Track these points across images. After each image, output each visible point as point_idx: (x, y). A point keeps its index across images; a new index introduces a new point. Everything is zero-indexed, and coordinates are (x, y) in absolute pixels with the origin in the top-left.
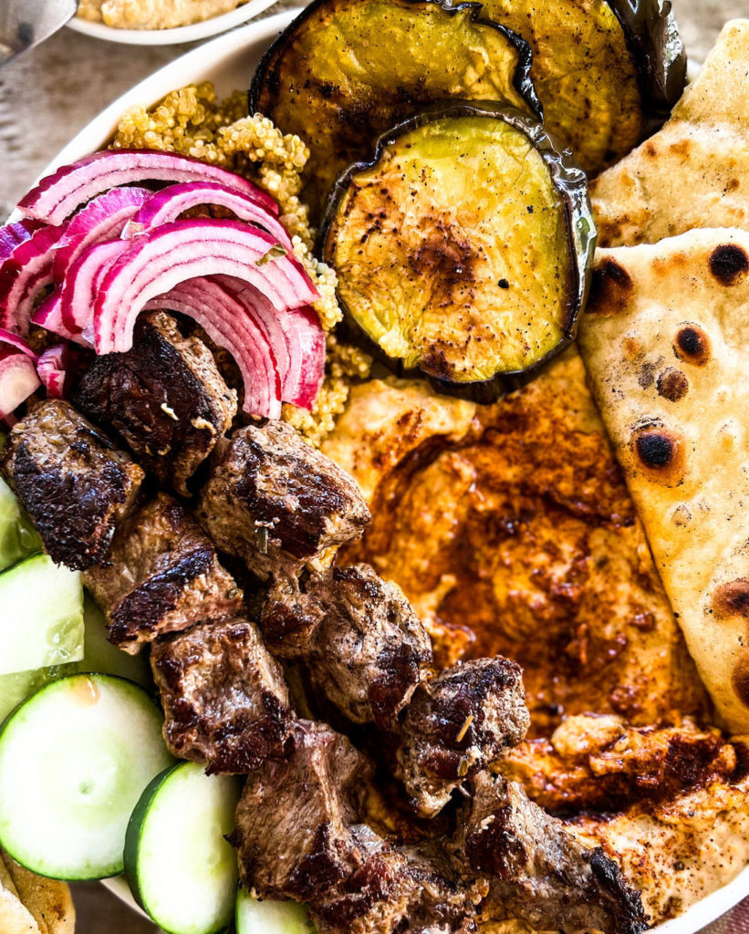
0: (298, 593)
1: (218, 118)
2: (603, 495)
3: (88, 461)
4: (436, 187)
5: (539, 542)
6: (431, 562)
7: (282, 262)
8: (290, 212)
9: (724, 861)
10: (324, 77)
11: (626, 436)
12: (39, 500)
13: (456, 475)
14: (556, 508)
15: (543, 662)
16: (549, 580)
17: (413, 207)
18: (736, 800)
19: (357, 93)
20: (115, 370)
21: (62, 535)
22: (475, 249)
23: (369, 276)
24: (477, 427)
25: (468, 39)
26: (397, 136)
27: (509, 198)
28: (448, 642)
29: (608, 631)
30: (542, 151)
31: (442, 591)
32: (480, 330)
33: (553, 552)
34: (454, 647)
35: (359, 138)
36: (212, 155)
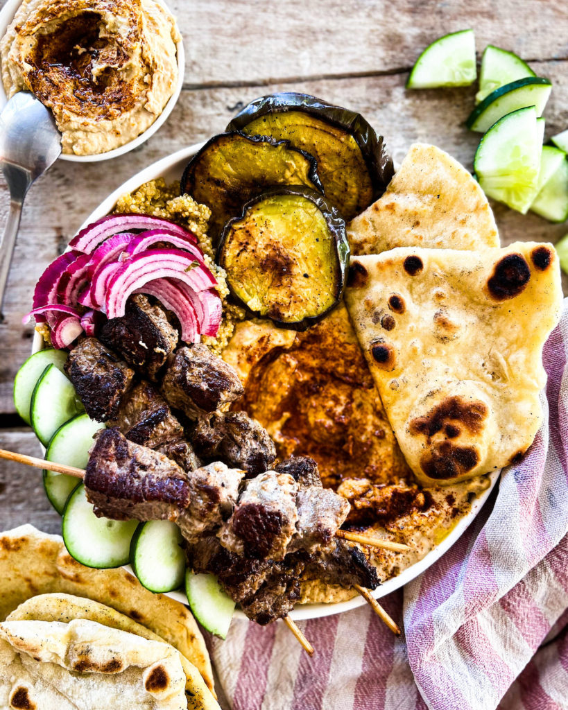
0: (209, 428)
1: (167, 195)
2: (359, 373)
3: (106, 369)
4: (272, 230)
5: (329, 395)
6: (278, 406)
7: (198, 270)
8: (203, 242)
9: (419, 550)
10: (216, 176)
11: (368, 347)
12: (83, 389)
13: (288, 365)
14: (337, 379)
15: (333, 453)
16: (334, 414)
17: (262, 239)
18: (423, 521)
19: (233, 183)
20: (117, 324)
21: (94, 406)
22: (292, 259)
23: (242, 272)
24: (298, 341)
25: (284, 156)
26: (253, 204)
27: (308, 234)
28: (286, 446)
29: (363, 438)
30: (323, 211)
31: (283, 420)
32: (295, 297)
33: (336, 400)
34: (289, 448)
35: (235, 205)
36: (164, 215)
